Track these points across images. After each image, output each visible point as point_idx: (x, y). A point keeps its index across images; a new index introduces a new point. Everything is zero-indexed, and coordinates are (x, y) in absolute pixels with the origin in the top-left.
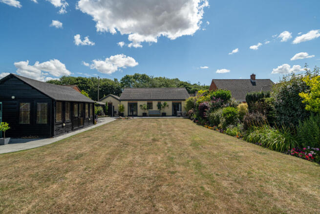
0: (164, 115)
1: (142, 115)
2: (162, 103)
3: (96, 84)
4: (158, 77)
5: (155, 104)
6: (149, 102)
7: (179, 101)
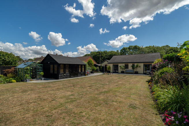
0: (137, 73)
1: (121, 72)
2: (136, 64)
3: (106, 54)
4: (148, 46)
5: (130, 65)
6: (126, 64)
7: (150, 63)
